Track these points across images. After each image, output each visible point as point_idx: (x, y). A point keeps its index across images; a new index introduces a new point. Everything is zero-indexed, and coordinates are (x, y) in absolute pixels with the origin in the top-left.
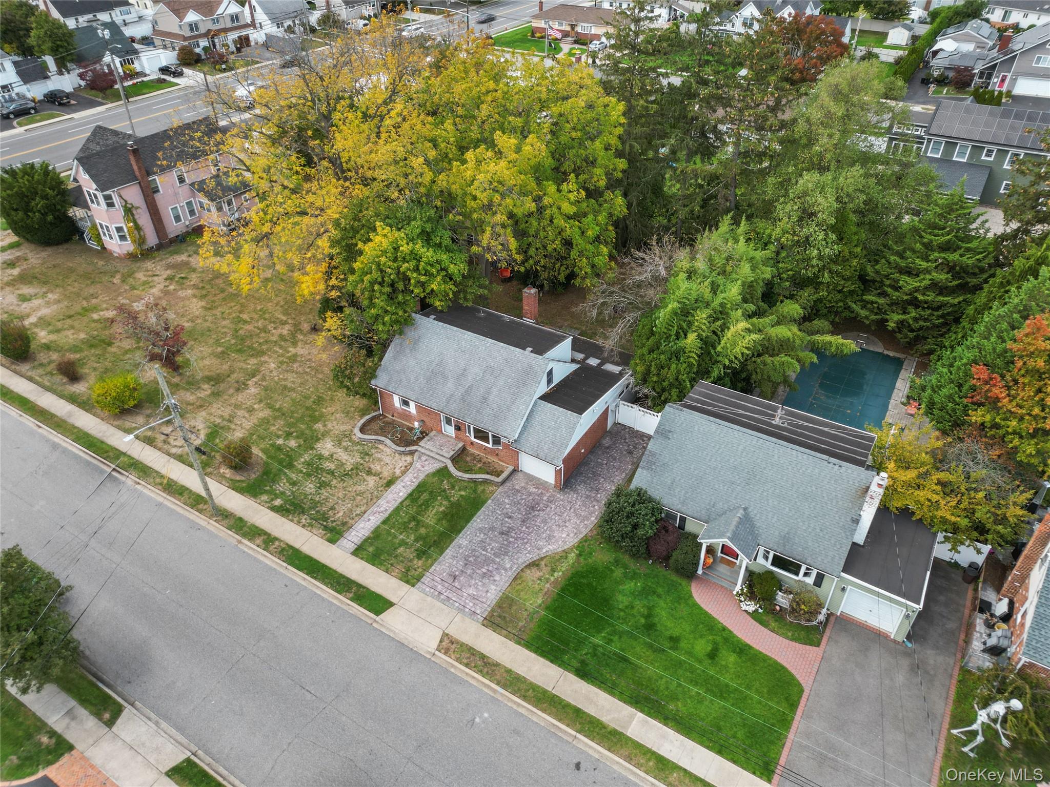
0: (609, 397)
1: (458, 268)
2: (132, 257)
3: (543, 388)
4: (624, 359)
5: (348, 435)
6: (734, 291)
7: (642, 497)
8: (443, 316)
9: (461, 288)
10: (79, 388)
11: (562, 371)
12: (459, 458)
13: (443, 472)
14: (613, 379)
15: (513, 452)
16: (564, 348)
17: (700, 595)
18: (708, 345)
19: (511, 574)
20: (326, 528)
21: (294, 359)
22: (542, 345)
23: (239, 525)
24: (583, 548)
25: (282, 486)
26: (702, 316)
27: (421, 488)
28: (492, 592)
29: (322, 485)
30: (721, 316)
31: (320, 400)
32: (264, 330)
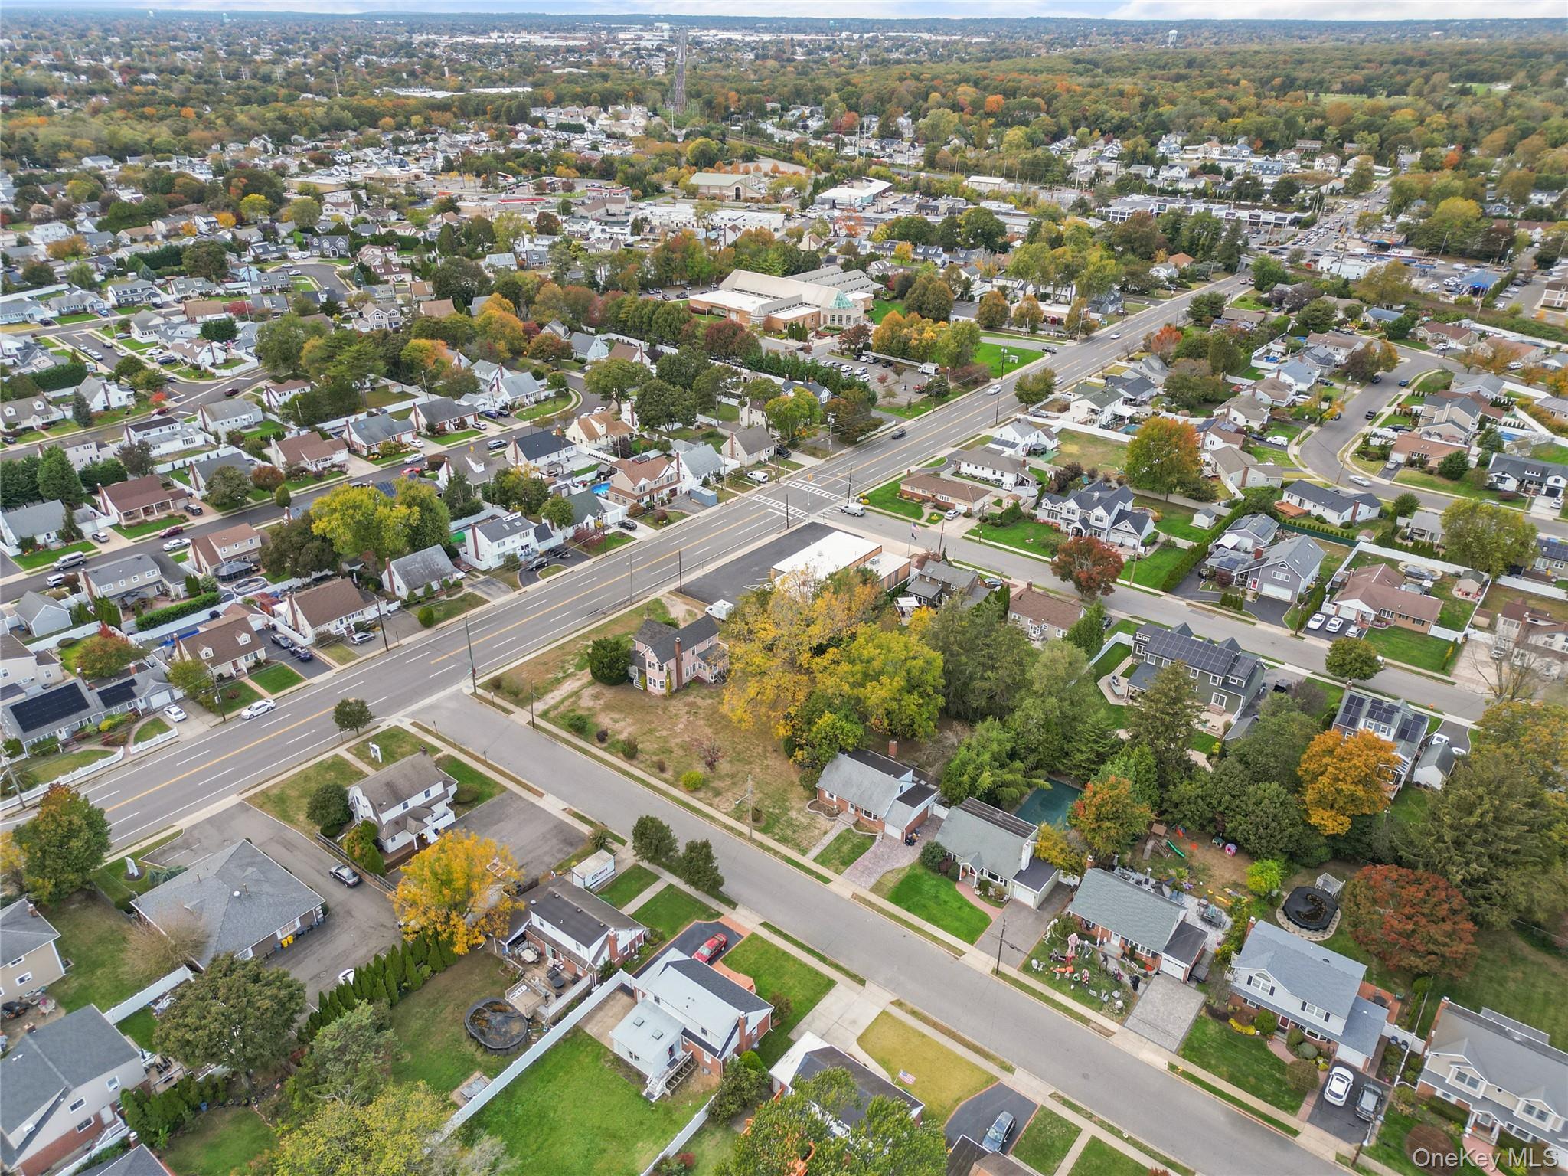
0: (928, 801)
1: (859, 732)
2: (664, 697)
3: (898, 794)
4: (937, 782)
5: (802, 810)
6: (986, 757)
7: (937, 845)
8: (852, 755)
9: (861, 740)
10: (664, 775)
11: (907, 787)
12: (857, 824)
13: (849, 830)
14: (932, 792)
15: (882, 823)
16: (909, 775)
17: (959, 888)
18: (973, 781)
19: (882, 874)
20: (799, 849)
21: (767, 767)
22: (898, 773)
23: (761, 845)
24: (912, 866)
25: (776, 830)
26: (970, 768)
27: (839, 837)
28: (873, 881)
29: (794, 832)
30: (980, 768)
31: (785, 791)
32: (748, 749)
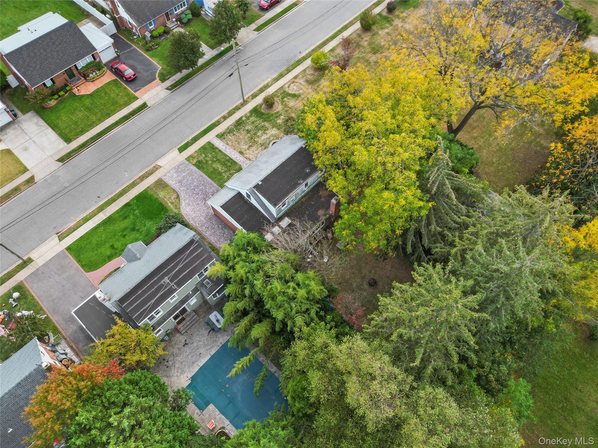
19: (177, 189)
20: (224, 133)
23: (237, 109)
25: (253, 119)
28: (171, 182)
29: (249, 131)
